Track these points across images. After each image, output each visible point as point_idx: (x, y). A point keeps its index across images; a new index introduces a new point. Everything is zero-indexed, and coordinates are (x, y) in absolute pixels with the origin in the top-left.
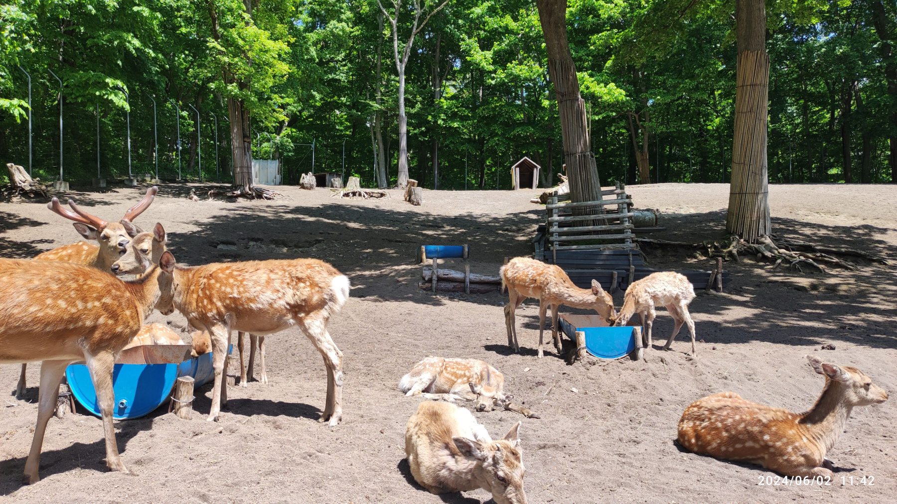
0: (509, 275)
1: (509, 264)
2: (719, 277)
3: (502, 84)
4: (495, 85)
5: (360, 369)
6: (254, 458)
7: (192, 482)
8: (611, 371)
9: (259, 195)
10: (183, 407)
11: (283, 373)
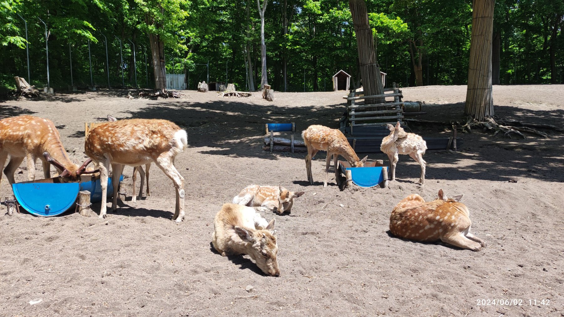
0: (308, 136)
1: (308, 129)
2: (455, 142)
3: (327, 23)
4: (322, 23)
5: (213, 194)
6: (121, 237)
7: (79, 249)
8: (367, 195)
9: (171, 95)
10: (84, 209)
11: (165, 196)
